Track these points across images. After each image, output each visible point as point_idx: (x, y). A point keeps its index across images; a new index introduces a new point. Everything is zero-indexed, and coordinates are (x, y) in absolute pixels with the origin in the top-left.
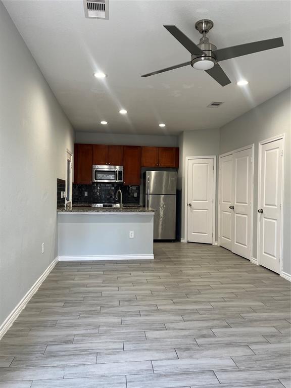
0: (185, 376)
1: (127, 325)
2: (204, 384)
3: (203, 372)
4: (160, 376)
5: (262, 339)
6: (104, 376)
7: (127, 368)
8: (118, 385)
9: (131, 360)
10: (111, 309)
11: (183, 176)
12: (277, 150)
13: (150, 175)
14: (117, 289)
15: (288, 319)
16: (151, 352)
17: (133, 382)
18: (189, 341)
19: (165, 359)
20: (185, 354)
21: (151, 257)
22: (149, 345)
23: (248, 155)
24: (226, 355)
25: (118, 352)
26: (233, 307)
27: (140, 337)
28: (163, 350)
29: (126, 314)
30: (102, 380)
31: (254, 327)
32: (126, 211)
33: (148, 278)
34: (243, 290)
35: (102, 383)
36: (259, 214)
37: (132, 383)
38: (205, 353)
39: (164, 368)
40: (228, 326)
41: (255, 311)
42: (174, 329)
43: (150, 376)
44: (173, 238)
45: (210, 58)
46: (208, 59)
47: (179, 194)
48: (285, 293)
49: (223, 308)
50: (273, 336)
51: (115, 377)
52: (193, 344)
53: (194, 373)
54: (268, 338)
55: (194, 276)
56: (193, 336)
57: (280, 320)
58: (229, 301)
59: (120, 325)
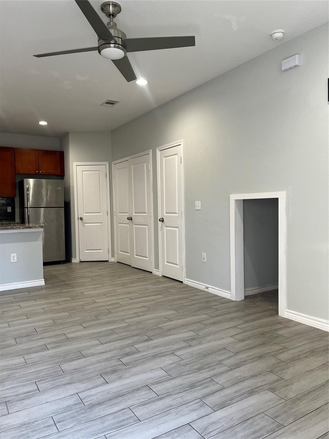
0: (120, 399)
1: (34, 364)
2: (142, 400)
3: (138, 390)
4: (92, 406)
5: (184, 344)
6: (24, 424)
7: (50, 409)
8: (46, 429)
9: (53, 399)
10: (7, 349)
11: (71, 185)
12: (176, 156)
14: (7, 325)
15: (202, 321)
16: (73, 385)
17: (63, 421)
18: (114, 363)
19: (93, 388)
20: (114, 376)
21: (41, 282)
22: (69, 377)
24: (155, 367)
25: (33, 395)
26: (149, 320)
27: (55, 372)
28: (87, 379)
29: (29, 352)
30: (23, 429)
31: (174, 334)
33: (45, 306)
34: (154, 302)
35: (24, 432)
37: (61, 423)
38: (134, 370)
39: (95, 397)
40: (149, 339)
41: (170, 320)
42: (93, 355)
43: (81, 410)
44: (63, 259)
47: (67, 207)
48: (192, 298)
49: (139, 323)
50: (193, 339)
51: (40, 422)
52: (119, 365)
53: (129, 393)
54: (189, 342)
55: (98, 296)
56: (116, 356)
57: (195, 323)
58: (143, 315)
59: (26, 365)
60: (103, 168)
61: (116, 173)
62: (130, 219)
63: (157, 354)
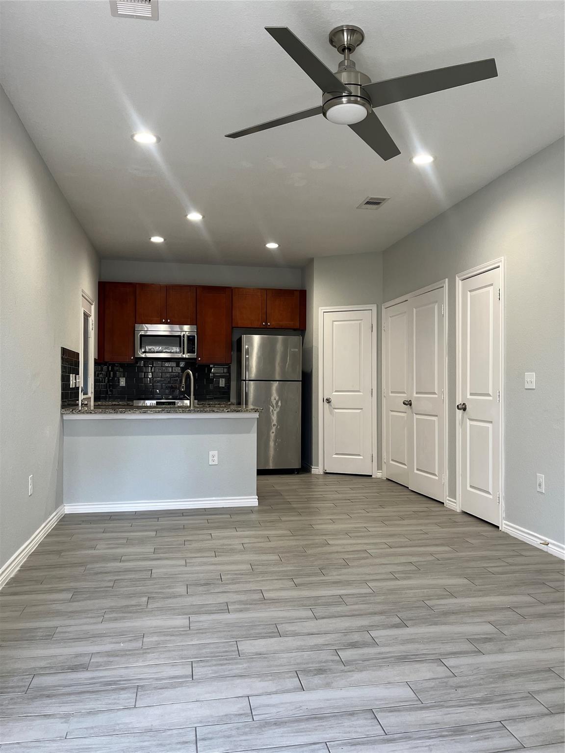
0: (316, 723)
1: (201, 631)
2: (354, 736)
3: (352, 714)
4: (266, 724)
5: (467, 647)
6: (151, 730)
7: (197, 712)
8: (179, 746)
9: (208, 697)
10: (170, 601)
11: (314, 344)
12: (491, 289)
13: (251, 344)
14: (183, 562)
15: (515, 607)
16: (247, 680)
17: (211, 739)
18: (325, 655)
19: (276, 693)
20: (317, 680)
21: (253, 501)
22: (245, 665)
23: (436, 302)
24: (397, 678)
25: (181, 684)
26: (411, 589)
27: (226, 652)
28: (272, 674)
29: (200, 610)
30: (146, 738)
31: (451, 624)
32: (201, 411)
33: (246, 540)
34: (430, 558)
35: (146, 744)
36: (459, 413)
37: (207, 743)
38: (357, 676)
39: (274, 710)
40: (403, 625)
41: (452, 595)
42: (295, 634)
43: (245, 726)
44: (297, 465)
45: (359, 99)
46: (356, 102)
47: (307, 381)
48: (510, 560)
49: (392, 591)
50: (488, 640)
51: (175, 732)
52: (333, 661)
53: (335, 716)
54: (477, 645)
55: (335, 534)
56: (333, 645)
57: (502, 609)
58: (404, 579)
59: (188, 631)
60: (368, 315)
61: (387, 323)
62: (408, 403)
63: (408, 655)
